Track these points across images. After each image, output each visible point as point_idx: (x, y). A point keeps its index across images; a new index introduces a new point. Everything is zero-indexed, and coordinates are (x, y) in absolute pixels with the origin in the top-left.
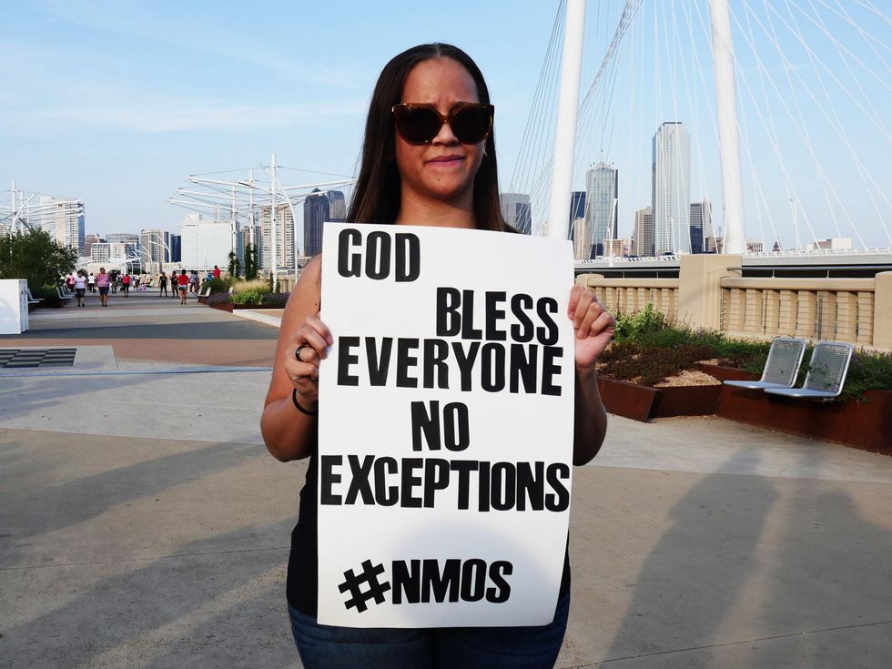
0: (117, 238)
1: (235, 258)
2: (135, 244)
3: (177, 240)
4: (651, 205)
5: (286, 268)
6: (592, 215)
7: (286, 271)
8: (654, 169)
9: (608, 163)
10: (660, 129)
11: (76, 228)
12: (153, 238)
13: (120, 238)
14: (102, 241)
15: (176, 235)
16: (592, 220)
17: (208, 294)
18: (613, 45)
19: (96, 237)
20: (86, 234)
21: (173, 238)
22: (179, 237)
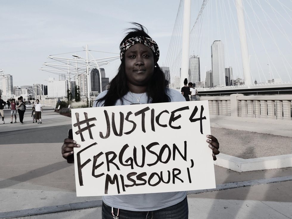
0: (25, 87)
1: (70, 92)
2: (31, 89)
3: (46, 87)
4: (211, 69)
5: (85, 96)
6: (191, 74)
7: (85, 97)
8: (212, 57)
9: (196, 55)
10: (213, 43)
11: (10, 84)
12: (37, 87)
13: (26, 87)
14: (19, 88)
15: (46, 85)
16: (191, 75)
17: (59, 108)
18: (201, 12)
19: (17, 87)
20: (14, 86)
21: (45, 87)
22: (47, 86)
